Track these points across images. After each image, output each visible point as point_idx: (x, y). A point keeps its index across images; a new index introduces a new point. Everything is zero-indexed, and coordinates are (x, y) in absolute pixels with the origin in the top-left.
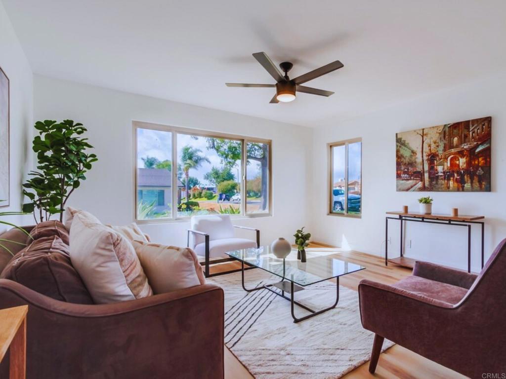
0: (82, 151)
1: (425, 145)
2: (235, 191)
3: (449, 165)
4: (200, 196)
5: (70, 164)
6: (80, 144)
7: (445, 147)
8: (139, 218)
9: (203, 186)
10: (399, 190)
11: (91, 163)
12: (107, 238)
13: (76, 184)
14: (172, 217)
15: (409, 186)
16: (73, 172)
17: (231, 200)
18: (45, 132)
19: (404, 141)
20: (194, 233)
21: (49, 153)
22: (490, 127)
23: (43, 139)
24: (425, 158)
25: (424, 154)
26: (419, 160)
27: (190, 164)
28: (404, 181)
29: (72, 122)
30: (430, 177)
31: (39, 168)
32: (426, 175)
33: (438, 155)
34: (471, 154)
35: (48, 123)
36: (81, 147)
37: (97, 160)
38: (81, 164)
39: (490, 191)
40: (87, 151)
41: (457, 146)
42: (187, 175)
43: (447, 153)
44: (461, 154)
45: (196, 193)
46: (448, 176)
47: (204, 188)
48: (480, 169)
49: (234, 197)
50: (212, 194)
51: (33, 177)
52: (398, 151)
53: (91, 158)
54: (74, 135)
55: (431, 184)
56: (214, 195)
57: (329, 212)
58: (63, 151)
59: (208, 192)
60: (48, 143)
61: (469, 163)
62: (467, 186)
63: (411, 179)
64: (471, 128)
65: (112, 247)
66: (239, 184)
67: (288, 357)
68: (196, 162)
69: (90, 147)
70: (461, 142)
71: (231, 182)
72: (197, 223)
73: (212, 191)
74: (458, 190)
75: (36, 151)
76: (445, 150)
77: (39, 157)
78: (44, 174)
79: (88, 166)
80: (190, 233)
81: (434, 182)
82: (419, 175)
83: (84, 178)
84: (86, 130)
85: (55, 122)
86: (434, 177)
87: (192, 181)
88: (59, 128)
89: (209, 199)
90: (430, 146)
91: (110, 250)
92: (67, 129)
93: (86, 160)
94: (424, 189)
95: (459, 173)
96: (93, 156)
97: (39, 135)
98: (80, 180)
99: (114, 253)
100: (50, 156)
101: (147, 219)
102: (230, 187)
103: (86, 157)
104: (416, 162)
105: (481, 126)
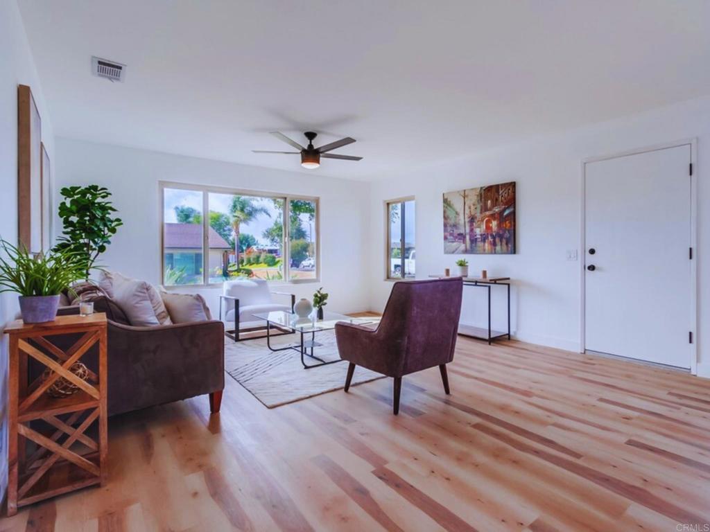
0: (107, 216)
1: (466, 207)
2: (307, 254)
3: (484, 227)
4: (257, 261)
5: (96, 229)
6: (104, 209)
7: (481, 210)
8: (166, 285)
9: (262, 247)
10: (446, 252)
11: (116, 228)
12: (143, 284)
13: (102, 249)
14: (203, 283)
15: (454, 249)
16: (98, 236)
17: (301, 266)
18: (70, 197)
19: (450, 202)
20: (226, 299)
21: (74, 219)
22: (514, 192)
23: (68, 205)
24: (467, 220)
25: (466, 216)
26: (462, 222)
27: (238, 217)
28: (450, 243)
29: (97, 187)
30: (470, 239)
31: (65, 233)
32: (468, 237)
33: (476, 218)
34: (500, 217)
35: (74, 189)
36: (106, 212)
37: (122, 224)
38: (106, 228)
39: (515, 253)
40: (112, 216)
41: (490, 210)
42: (237, 232)
43: (483, 215)
44: (493, 216)
45: (252, 256)
46: (484, 238)
47: (264, 251)
48: (507, 232)
49: (305, 263)
50: (274, 258)
51: (60, 242)
52: (444, 212)
53: (116, 223)
54: (99, 200)
55: (471, 247)
56: (277, 260)
57: (386, 277)
58: (87, 216)
59: (269, 255)
60: (74, 208)
61: (499, 226)
62: (498, 248)
63: (455, 241)
64: (501, 192)
65: (145, 291)
66: (312, 243)
67: (286, 386)
68: (250, 214)
69: (114, 210)
70: (494, 205)
71: (301, 242)
72: (230, 288)
73: (274, 255)
74: (491, 253)
75: (61, 217)
76: (481, 213)
77: (64, 223)
78: (70, 239)
79: (113, 231)
80: (223, 299)
81: (474, 245)
82: (461, 237)
83: (109, 242)
84: (110, 194)
85: (80, 187)
86: (474, 241)
87: (247, 241)
88: (84, 193)
89: (269, 265)
90: (470, 208)
91: (144, 293)
92: (92, 194)
93: (111, 225)
94: (466, 252)
95: (492, 235)
96: (118, 220)
97: (64, 201)
98: (105, 244)
99: (147, 295)
100: (75, 222)
101: (176, 285)
102: (300, 249)
103: (112, 222)
104: (459, 224)
105: (507, 190)
